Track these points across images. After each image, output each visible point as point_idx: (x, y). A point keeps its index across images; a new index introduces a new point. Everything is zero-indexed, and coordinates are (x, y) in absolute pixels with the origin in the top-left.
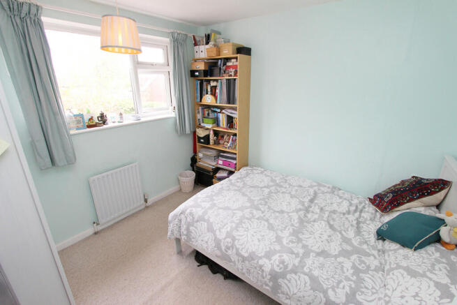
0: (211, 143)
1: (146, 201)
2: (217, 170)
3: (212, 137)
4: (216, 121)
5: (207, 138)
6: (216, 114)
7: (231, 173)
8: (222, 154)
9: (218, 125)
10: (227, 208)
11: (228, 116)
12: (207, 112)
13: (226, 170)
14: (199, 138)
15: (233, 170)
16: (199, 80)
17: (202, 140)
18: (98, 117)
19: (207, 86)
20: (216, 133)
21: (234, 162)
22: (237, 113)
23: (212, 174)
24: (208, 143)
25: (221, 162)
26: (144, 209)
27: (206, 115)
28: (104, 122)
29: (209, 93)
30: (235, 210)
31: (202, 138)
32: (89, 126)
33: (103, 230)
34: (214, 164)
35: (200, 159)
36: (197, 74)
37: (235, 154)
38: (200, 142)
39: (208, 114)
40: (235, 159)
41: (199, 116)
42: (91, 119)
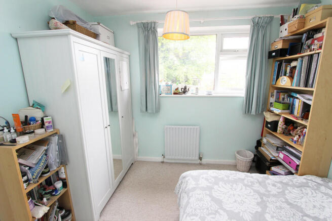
0: (278, 131)
1: (200, 159)
2: (277, 163)
3: (281, 125)
4: (290, 108)
5: (274, 125)
6: (292, 99)
7: (291, 173)
8: (288, 147)
9: (292, 113)
10: (219, 202)
11: (304, 103)
12: (282, 97)
13: (286, 168)
14: (267, 123)
15: (294, 172)
16: (278, 61)
17: (269, 126)
18: (182, 89)
19: (286, 67)
20: (287, 122)
21: (297, 162)
22: (312, 98)
23: (268, 164)
24: (275, 130)
25: (281, 156)
26: (197, 164)
27: (281, 99)
28: (184, 92)
29: (288, 75)
30: (225, 210)
31: (270, 123)
32: (175, 94)
33: (167, 163)
34: (276, 154)
35: (264, 144)
36: (274, 54)
37: (300, 152)
38: (267, 127)
39: (284, 99)
40: (299, 158)
41: (272, 100)
42: (177, 89)
